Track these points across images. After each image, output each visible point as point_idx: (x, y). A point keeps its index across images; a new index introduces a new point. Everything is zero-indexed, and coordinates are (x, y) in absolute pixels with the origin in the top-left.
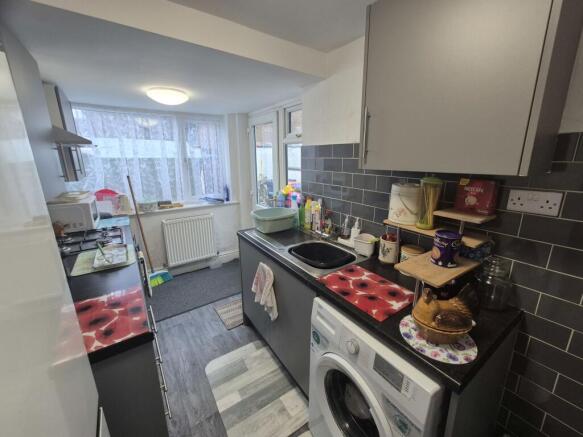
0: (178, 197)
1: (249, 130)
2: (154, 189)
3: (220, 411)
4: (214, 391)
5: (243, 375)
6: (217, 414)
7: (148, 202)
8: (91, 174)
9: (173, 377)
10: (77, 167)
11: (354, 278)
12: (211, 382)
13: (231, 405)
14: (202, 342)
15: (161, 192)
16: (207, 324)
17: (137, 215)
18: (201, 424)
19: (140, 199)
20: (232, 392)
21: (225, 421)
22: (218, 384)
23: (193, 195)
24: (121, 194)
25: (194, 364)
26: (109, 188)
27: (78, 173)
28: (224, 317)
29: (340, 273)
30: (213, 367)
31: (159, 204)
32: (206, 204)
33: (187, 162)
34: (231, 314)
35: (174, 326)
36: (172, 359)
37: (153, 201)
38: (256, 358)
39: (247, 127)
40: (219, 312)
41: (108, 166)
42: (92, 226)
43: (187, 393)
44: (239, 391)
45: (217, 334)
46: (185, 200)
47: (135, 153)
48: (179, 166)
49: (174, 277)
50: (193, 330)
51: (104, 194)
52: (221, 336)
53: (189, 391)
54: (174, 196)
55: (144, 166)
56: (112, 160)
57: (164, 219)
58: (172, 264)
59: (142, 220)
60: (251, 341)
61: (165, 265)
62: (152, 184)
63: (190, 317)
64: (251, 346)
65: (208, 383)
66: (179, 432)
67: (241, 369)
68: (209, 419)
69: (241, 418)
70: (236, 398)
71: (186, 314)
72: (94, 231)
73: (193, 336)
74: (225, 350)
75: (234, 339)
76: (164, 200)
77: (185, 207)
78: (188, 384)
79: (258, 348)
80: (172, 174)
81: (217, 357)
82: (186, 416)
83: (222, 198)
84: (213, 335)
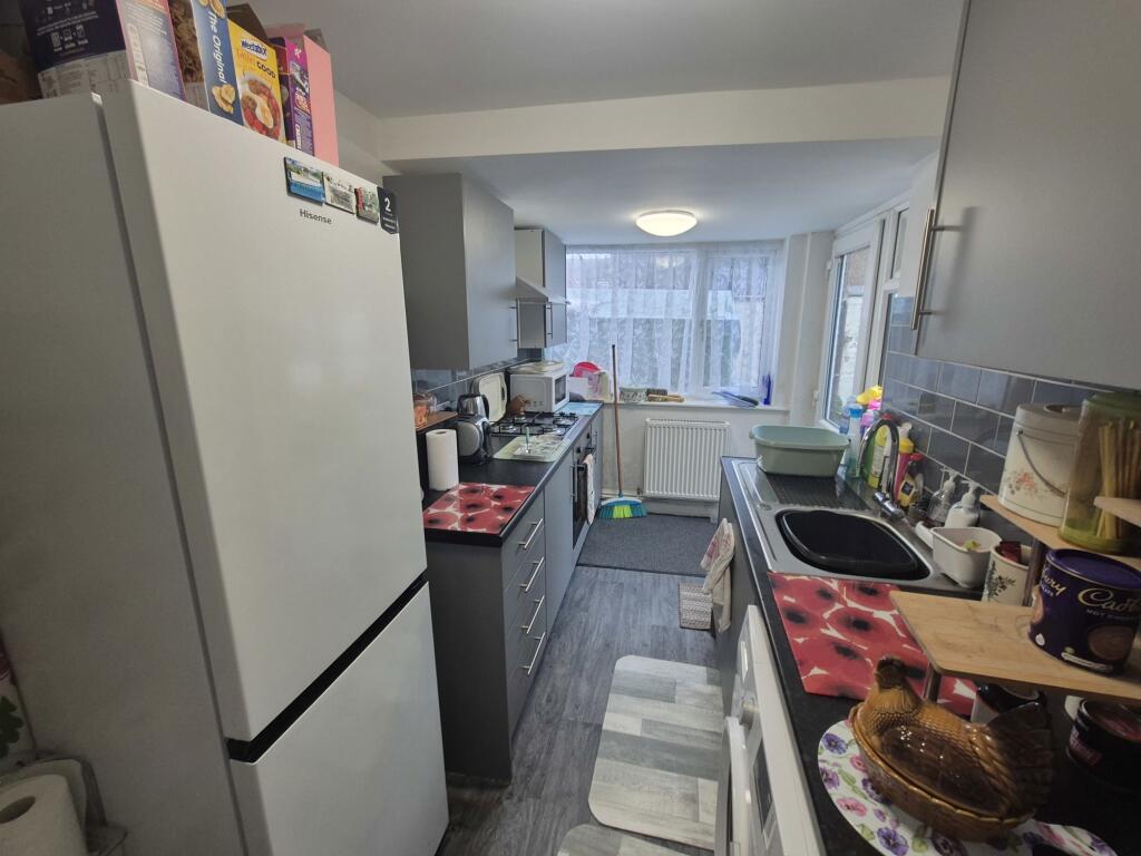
0: (681, 385)
1: (833, 265)
2: (646, 369)
3: (604, 727)
4: (612, 697)
5: (662, 704)
6: (599, 727)
7: (633, 387)
8: (575, 339)
9: (576, 647)
10: (548, 331)
11: (852, 604)
12: (614, 682)
13: (621, 730)
14: (635, 622)
15: (655, 375)
16: (655, 602)
17: (615, 403)
18: (575, 723)
19: (625, 381)
20: (633, 714)
21: (603, 745)
22: (623, 691)
23: (706, 384)
24: (602, 371)
25: (607, 645)
26: (592, 362)
27: (548, 337)
28: (685, 605)
29: (834, 585)
30: (629, 666)
31: (649, 392)
32: (723, 403)
33: (703, 325)
34: (699, 606)
35: (613, 583)
36: (587, 622)
37: (641, 386)
38: (697, 694)
39: (829, 258)
40: (684, 593)
41: (595, 329)
42: (551, 408)
43: (581, 676)
44: (644, 720)
45: (660, 623)
46: (690, 393)
47: (629, 312)
48: (689, 335)
49: (650, 513)
50: (633, 599)
51: (585, 368)
52: (665, 629)
53: (584, 674)
54: (674, 384)
55: (638, 332)
56: (601, 321)
57: (649, 417)
58: (648, 492)
59: (621, 412)
60: (706, 665)
61: (640, 491)
62: (646, 360)
63: (639, 581)
64: (701, 671)
65: (611, 681)
66: (548, 712)
67: (666, 694)
68: (587, 725)
69: (624, 757)
70: (633, 727)
71: (638, 573)
72: (550, 415)
73: (627, 609)
74: (658, 653)
75: (680, 645)
76: (658, 387)
77: (685, 403)
78: (587, 665)
79: (711, 681)
80: (676, 346)
81: (644, 655)
82: (565, 701)
83: (755, 397)
84: (654, 622)
